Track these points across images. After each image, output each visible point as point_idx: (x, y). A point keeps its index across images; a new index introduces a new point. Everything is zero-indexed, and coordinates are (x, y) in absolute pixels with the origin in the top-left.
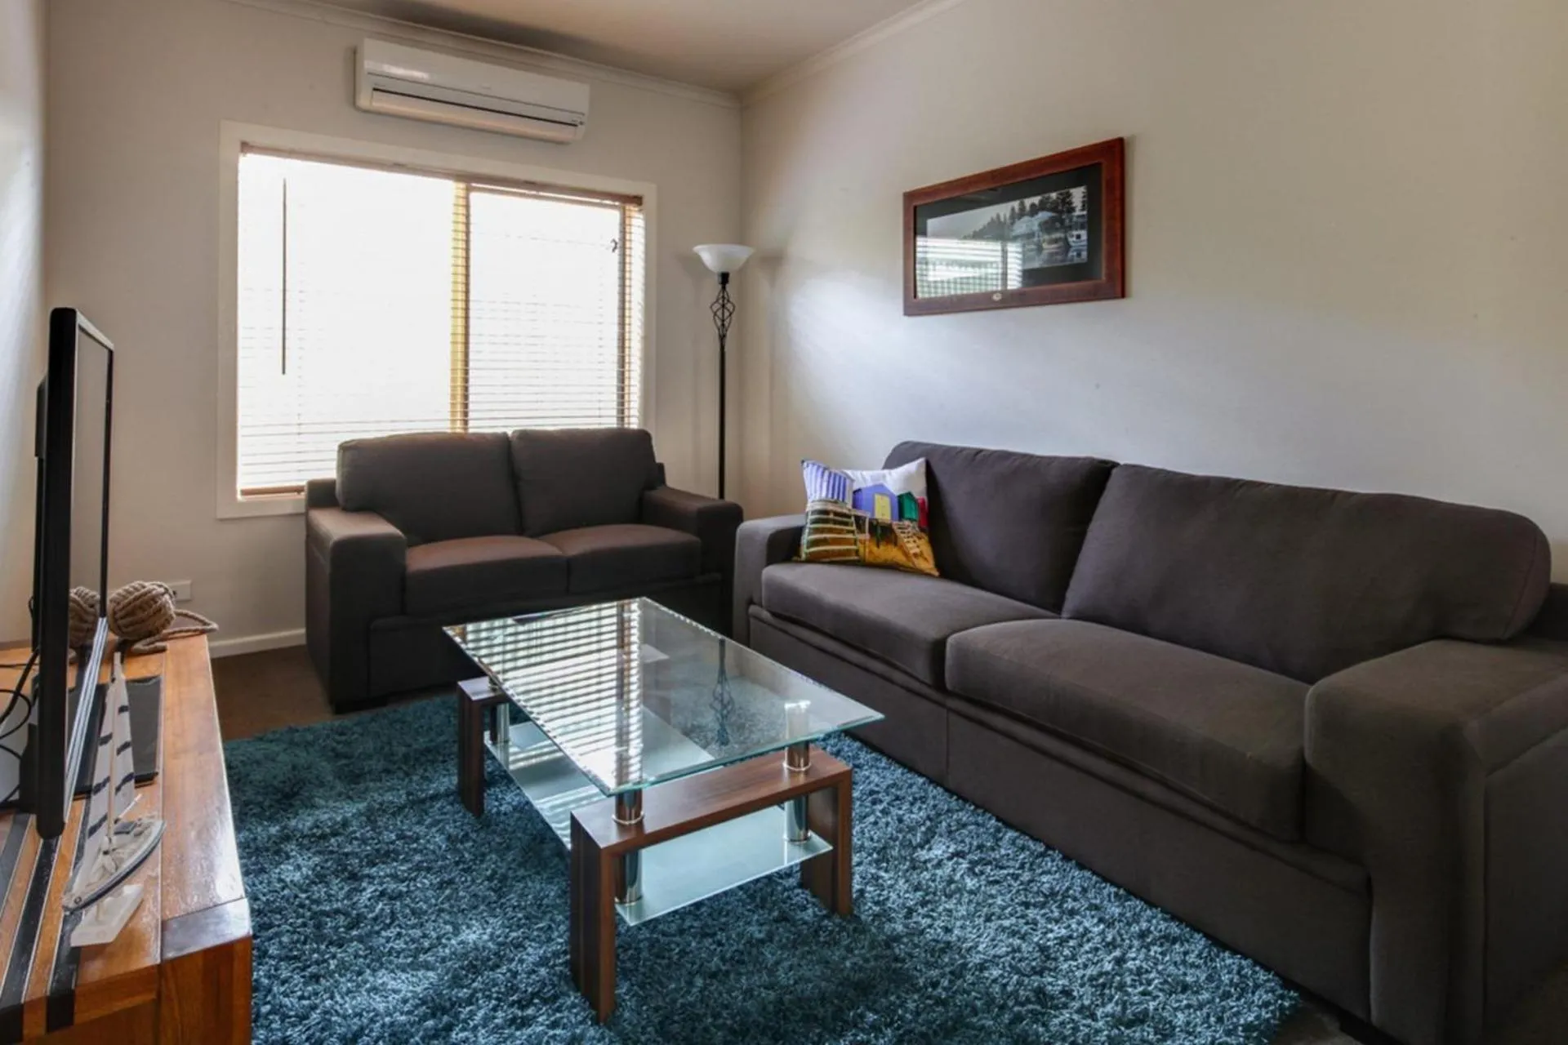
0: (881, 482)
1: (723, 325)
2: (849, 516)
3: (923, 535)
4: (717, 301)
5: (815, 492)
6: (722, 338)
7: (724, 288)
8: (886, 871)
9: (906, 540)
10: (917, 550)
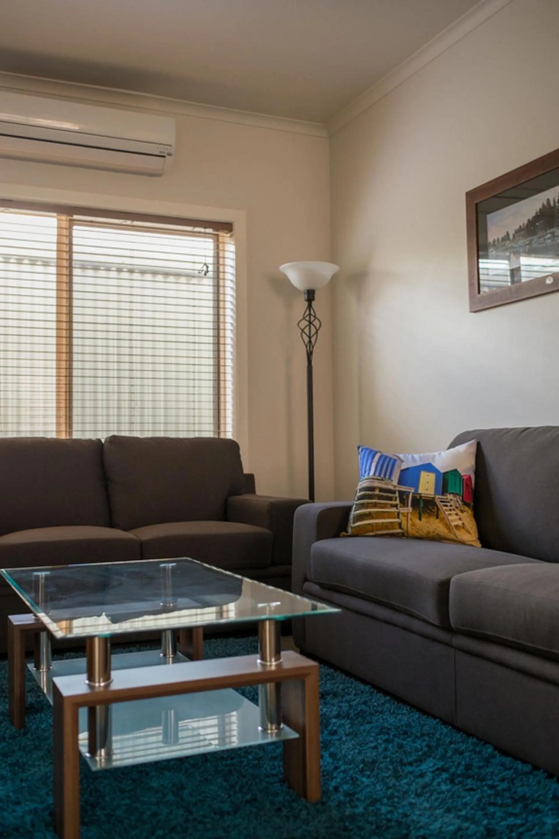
0: (430, 461)
1: (310, 342)
2: (394, 492)
3: (466, 508)
4: (304, 318)
5: (365, 472)
6: (310, 355)
7: (310, 306)
8: (369, 777)
9: (447, 513)
10: (460, 523)
